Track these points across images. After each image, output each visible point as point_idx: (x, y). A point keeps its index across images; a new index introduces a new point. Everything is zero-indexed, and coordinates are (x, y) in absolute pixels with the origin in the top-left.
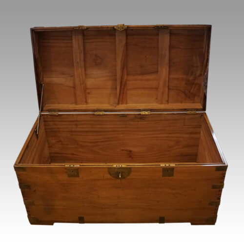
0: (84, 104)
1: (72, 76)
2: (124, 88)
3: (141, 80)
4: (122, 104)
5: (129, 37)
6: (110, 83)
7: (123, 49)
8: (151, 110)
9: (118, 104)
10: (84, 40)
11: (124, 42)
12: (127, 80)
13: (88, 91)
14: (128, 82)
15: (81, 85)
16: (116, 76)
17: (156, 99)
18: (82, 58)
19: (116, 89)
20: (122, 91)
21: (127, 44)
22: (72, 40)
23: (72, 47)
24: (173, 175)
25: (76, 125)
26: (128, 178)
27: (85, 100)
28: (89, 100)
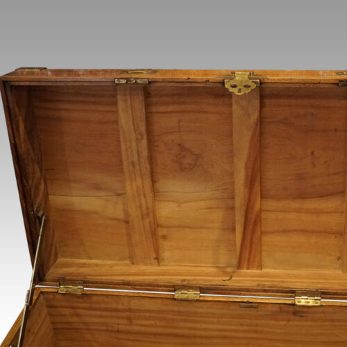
0: (152, 264)
1: (119, 195)
2: (253, 232)
3: (298, 211)
4: (248, 269)
5: (267, 102)
6: (218, 216)
7: (250, 133)
8: (324, 294)
9: (239, 267)
10: (147, 105)
11: (255, 116)
12: (261, 210)
13: (162, 232)
14: (264, 215)
15: (143, 219)
16: (233, 198)
17: (339, 258)
18: (145, 153)
19: (234, 230)
20: (248, 238)
21: (261, 120)
22: (115, 104)
23: (116, 122)
25: (129, 319)
27: (154, 256)
28: (166, 254)
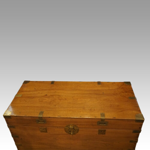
24: (105, 134)
26: (77, 134)
